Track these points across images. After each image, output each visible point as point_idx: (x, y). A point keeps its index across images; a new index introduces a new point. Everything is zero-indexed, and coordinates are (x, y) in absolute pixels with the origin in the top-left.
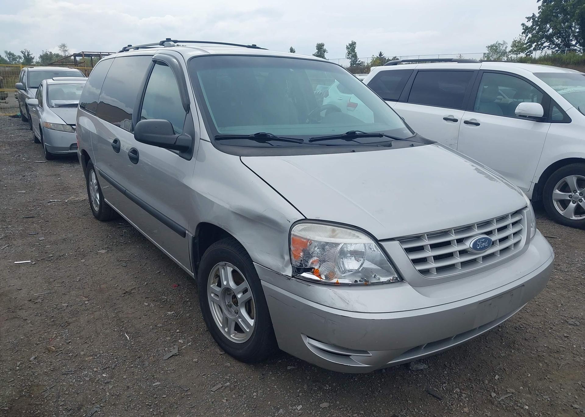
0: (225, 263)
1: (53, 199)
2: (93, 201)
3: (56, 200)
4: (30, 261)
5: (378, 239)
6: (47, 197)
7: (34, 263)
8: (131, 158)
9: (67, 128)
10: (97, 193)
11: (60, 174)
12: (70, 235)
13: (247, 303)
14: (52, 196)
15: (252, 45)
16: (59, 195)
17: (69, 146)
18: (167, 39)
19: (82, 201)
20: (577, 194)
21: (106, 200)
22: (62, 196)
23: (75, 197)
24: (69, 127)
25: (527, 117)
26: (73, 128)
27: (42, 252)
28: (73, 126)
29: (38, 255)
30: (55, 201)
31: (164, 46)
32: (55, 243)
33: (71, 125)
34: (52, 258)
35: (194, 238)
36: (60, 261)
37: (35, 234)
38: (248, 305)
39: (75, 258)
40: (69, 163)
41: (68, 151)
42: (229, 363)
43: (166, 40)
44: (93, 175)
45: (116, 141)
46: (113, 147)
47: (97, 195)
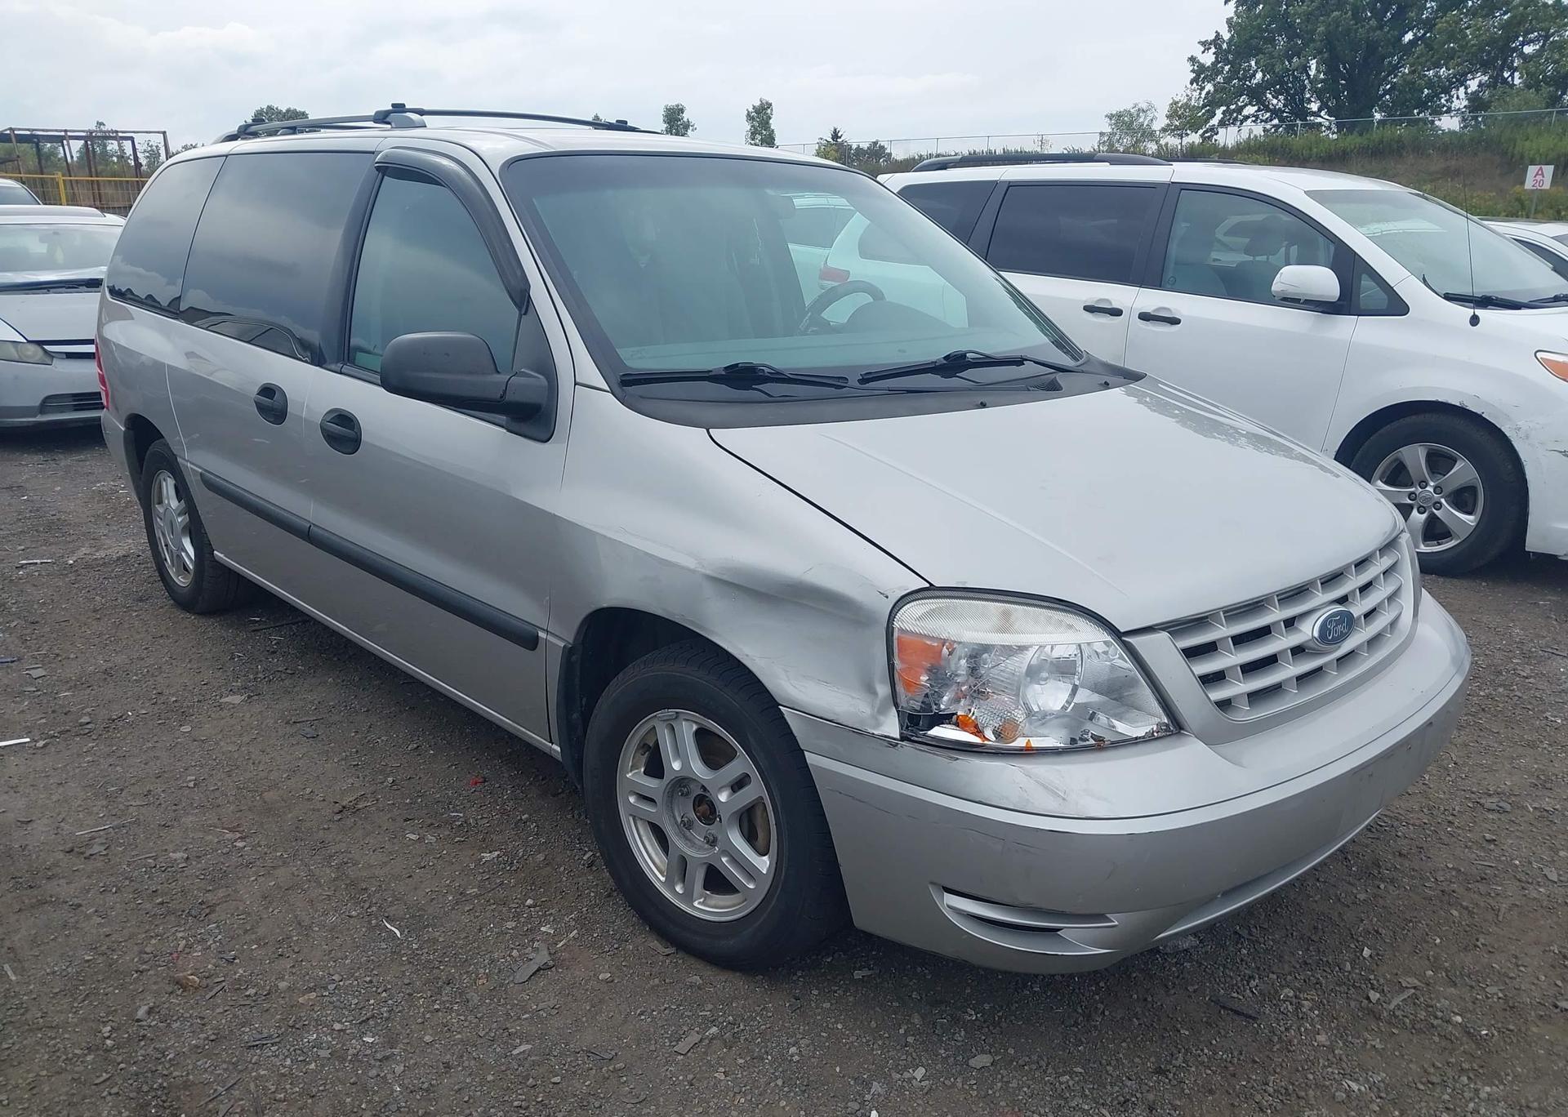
0: (677, 713)
1: (27, 559)
2: (166, 560)
3: (38, 561)
4: (28, 740)
5: (1122, 631)
6: (7, 552)
7: (41, 744)
8: (332, 439)
9: (29, 353)
10: (185, 536)
11: (22, 484)
12: (120, 659)
13: (745, 815)
14: (23, 550)
15: (617, 121)
16: (41, 546)
17: (37, 403)
18: (393, 105)
19: (118, 559)
20: (1427, 489)
21: (222, 556)
22: (53, 549)
23: (94, 549)
24: (32, 348)
25: (1302, 301)
26: (46, 351)
27: (53, 712)
28: (46, 347)
29: (44, 721)
30: (36, 563)
31: (389, 126)
32: (81, 683)
33: (40, 343)
34: (89, 726)
35: (568, 652)
36: (119, 735)
37: (12, 662)
38: (748, 821)
39: (159, 724)
40: (40, 451)
41: (35, 417)
42: (697, 975)
43: (391, 108)
44: (168, 486)
45: (268, 391)
46: (261, 408)
47: (187, 543)
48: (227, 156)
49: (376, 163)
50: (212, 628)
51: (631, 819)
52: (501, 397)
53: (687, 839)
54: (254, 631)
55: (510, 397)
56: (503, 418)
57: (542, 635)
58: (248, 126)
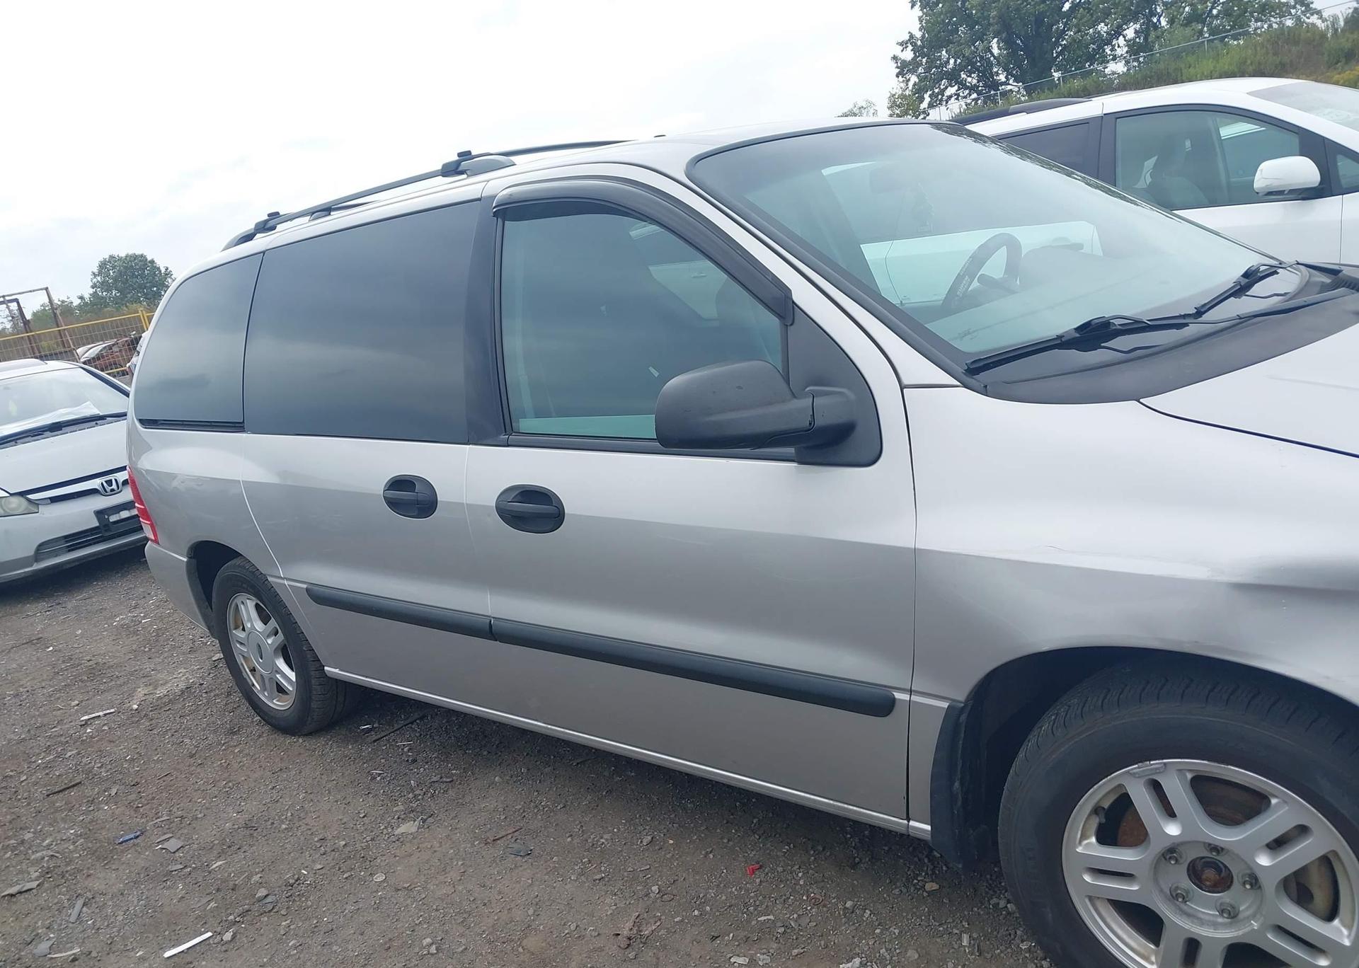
0: (1165, 764)
1: (86, 713)
2: (253, 685)
3: (101, 714)
4: (209, 934)
6: (61, 711)
7: (228, 936)
8: (518, 520)
9: (13, 506)
10: (277, 658)
11: (40, 635)
12: (252, 807)
13: (1292, 874)
14: (78, 705)
16: (94, 696)
17: (31, 552)
18: (456, 156)
19: (183, 692)
21: (337, 671)
22: (109, 696)
23: (151, 688)
24: (15, 501)
25: (1286, 192)
26: (29, 500)
27: (218, 890)
28: (29, 496)
29: (213, 904)
30: (99, 716)
31: (465, 176)
32: (226, 848)
33: (22, 494)
34: (269, 899)
35: (952, 714)
36: (309, 903)
37: (136, 837)
39: (346, 878)
40: (39, 598)
41: (32, 566)
43: (457, 158)
44: (247, 608)
45: (400, 483)
46: (393, 504)
47: (281, 664)
48: (264, 252)
49: (494, 208)
50: (327, 749)
51: (1087, 901)
52: (810, 424)
53: (1189, 915)
54: (375, 741)
55: (820, 422)
56: (791, 450)
57: (898, 695)
58: (266, 222)
